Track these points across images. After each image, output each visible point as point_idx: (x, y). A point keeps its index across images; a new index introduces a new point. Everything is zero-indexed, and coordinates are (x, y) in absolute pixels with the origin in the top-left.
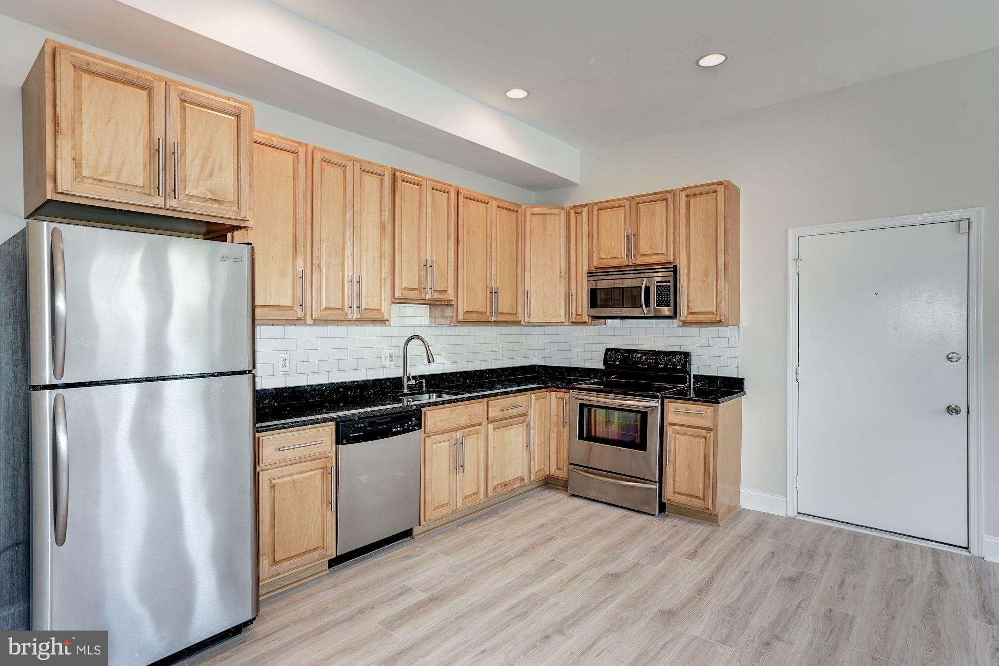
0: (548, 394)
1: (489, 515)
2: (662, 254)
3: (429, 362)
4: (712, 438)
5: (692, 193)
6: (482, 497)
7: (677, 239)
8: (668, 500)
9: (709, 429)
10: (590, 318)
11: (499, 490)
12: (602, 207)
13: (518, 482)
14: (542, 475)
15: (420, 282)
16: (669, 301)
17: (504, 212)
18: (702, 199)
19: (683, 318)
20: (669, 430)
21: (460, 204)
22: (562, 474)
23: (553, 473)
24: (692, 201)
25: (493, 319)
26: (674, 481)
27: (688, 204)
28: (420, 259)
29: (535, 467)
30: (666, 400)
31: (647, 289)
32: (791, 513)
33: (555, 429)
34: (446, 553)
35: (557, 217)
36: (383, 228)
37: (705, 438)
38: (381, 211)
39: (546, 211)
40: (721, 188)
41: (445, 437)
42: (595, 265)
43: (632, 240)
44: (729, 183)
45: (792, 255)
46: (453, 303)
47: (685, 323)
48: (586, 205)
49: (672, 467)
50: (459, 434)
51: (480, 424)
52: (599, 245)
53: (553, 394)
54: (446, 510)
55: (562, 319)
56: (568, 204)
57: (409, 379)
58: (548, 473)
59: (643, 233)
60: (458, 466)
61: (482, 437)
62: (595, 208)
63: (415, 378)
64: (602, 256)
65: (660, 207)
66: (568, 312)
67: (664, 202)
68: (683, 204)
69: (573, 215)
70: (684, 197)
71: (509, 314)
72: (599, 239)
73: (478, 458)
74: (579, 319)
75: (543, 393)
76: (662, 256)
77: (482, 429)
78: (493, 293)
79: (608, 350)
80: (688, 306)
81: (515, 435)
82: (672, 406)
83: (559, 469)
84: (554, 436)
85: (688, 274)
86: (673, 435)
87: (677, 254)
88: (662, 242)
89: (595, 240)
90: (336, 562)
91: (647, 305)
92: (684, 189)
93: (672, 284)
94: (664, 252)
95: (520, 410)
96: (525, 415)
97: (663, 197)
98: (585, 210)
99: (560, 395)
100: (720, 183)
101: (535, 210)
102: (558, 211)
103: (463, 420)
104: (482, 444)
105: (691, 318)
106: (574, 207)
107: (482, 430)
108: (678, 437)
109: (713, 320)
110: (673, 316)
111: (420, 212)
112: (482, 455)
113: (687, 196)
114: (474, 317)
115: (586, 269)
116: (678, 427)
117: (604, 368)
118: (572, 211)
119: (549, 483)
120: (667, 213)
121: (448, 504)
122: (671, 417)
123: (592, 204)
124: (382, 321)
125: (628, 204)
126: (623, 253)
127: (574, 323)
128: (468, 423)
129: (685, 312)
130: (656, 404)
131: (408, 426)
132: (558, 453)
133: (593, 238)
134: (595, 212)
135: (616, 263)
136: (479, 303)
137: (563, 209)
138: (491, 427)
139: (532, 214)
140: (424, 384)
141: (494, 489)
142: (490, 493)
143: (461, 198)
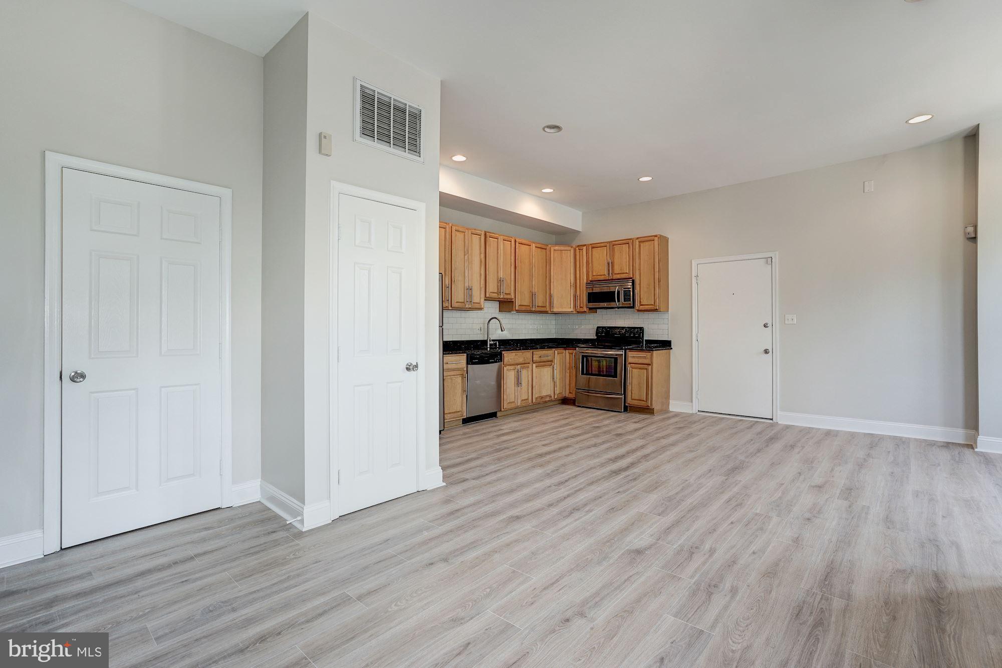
0: (564, 351)
1: (534, 412)
2: (627, 273)
3: (502, 331)
4: (650, 369)
5: (643, 240)
6: (530, 402)
7: (634, 265)
8: (629, 404)
9: (649, 365)
10: (588, 309)
11: (539, 399)
12: (594, 246)
13: (548, 397)
14: (561, 397)
15: (498, 290)
16: (630, 299)
17: (539, 249)
18: (647, 243)
19: (637, 308)
20: (629, 367)
21: (516, 247)
22: (572, 396)
23: (567, 396)
24: (642, 244)
25: (534, 309)
26: (632, 393)
27: (640, 246)
28: (498, 277)
29: (557, 392)
30: (627, 351)
31: (618, 292)
32: (695, 411)
33: (568, 371)
34: (515, 421)
35: (569, 251)
36: (481, 261)
37: (647, 369)
38: (480, 253)
39: (562, 248)
40: (656, 239)
41: (512, 367)
42: (590, 279)
43: (610, 265)
44: (660, 236)
45: (694, 274)
46: (513, 300)
47: (639, 311)
48: (585, 245)
49: (630, 386)
50: (519, 367)
51: (529, 363)
52: (593, 268)
53: (567, 351)
54: (513, 405)
55: (572, 309)
56: (575, 244)
57: (490, 341)
58: (564, 396)
59: (616, 261)
60: (518, 383)
61: (530, 370)
62: (590, 247)
63: (493, 340)
64: (594, 274)
65: (625, 247)
66: (575, 306)
67: (627, 245)
68: (637, 246)
69: (578, 251)
70: (637, 243)
71: (542, 307)
72: (592, 265)
73: (528, 381)
74: (582, 310)
75: (561, 350)
76: (627, 274)
77: (530, 365)
78: (533, 295)
79: (598, 327)
80: (640, 301)
81: (546, 372)
82: (630, 354)
83: (570, 393)
84: (568, 375)
85: (640, 284)
86: (631, 369)
87: (634, 273)
88: (627, 266)
89: (590, 265)
90: (466, 421)
91: (619, 301)
92: (638, 238)
93: (631, 290)
94: (627, 272)
95: (550, 358)
96: (551, 361)
97: (627, 242)
98: (585, 248)
99: (570, 351)
100: (656, 236)
101: (556, 248)
102: (570, 248)
103: (521, 360)
104: (530, 373)
105: (642, 308)
106: (578, 246)
107: (530, 367)
108: (633, 370)
109: (653, 309)
110: (633, 307)
111: (498, 253)
112: (530, 379)
113: (639, 242)
114: (523, 308)
115: (585, 281)
116: (633, 365)
117: (596, 338)
118: (577, 248)
119: (565, 401)
120: (629, 251)
121: (514, 402)
122: (630, 360)
123: (589, 245)
124: (481, 309)
125: (608, 245)
126: (606, 273)
127: (578, 312)
128: (523, 362)
129: (639, 304)
130: (622, 352)
131: (497, 359)
132: (570, 385)
133: (589, 264)
134: (590, 249)
135: (602, 278)
136: (526, 302)
137: (572, 247)
138: (534, 365)
139: (554, 250)
140: (498, 344)
141: (536, 399)
142: (534, 401)
143: (517, 244)
